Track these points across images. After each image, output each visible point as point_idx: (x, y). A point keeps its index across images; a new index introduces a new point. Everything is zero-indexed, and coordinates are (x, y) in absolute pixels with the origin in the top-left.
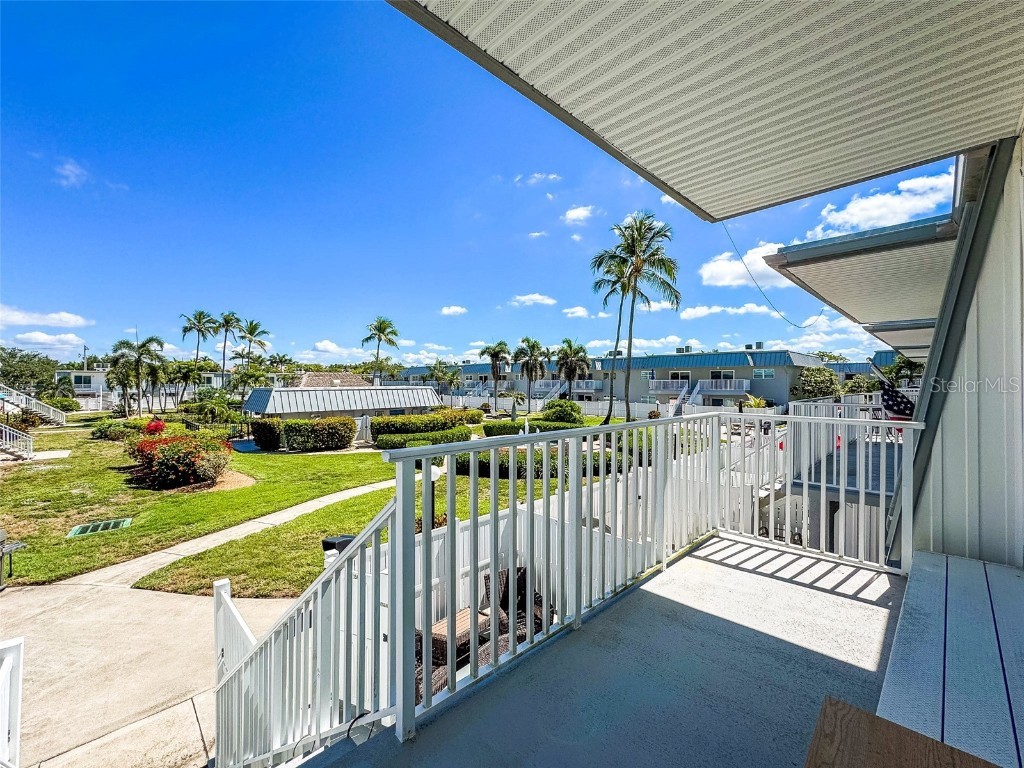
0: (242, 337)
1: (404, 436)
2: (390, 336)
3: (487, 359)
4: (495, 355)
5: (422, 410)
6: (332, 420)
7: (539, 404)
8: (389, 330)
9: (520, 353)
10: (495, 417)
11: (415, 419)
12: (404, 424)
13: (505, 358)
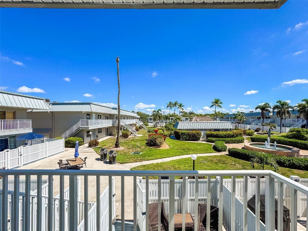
0: (178, 108)
1: (216, 139)
2: (219, 104)
3: (259, 110)
4: (263, 109)
5: (226, 130)
6: (194, 132)
7: (288, 129)
8: (219, 102)
9: (276, 107)
10: (261, 134)
11: (221, 133)
12: (217, 135)
13: (268, 110)
